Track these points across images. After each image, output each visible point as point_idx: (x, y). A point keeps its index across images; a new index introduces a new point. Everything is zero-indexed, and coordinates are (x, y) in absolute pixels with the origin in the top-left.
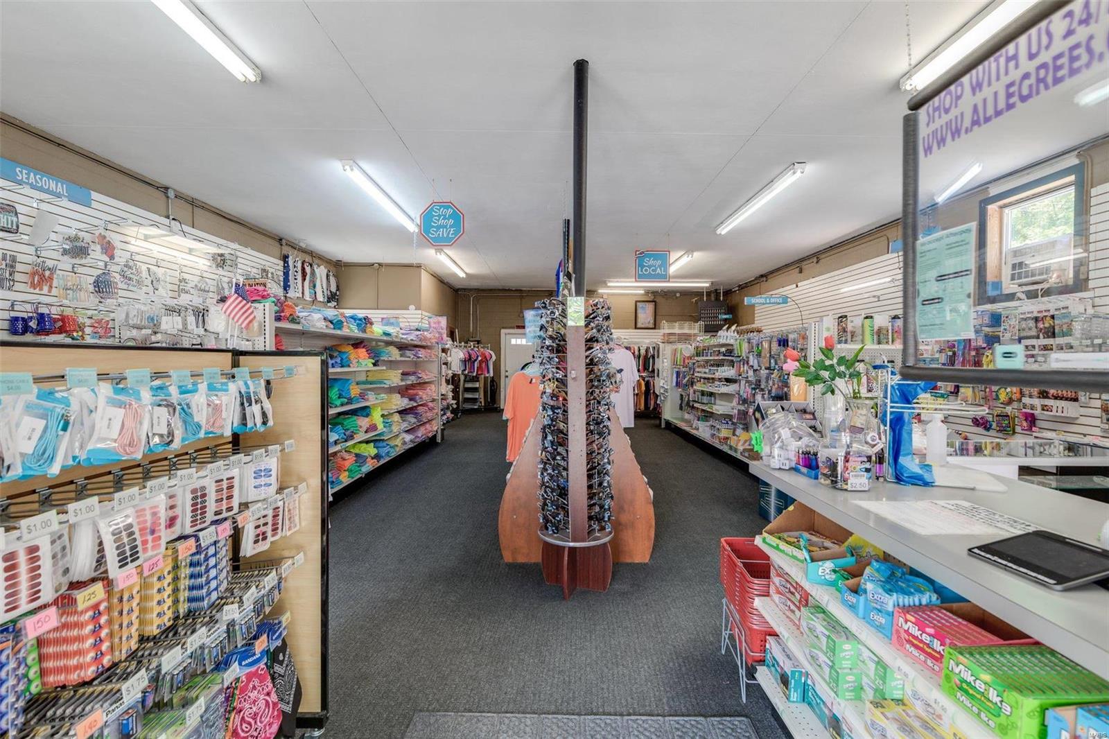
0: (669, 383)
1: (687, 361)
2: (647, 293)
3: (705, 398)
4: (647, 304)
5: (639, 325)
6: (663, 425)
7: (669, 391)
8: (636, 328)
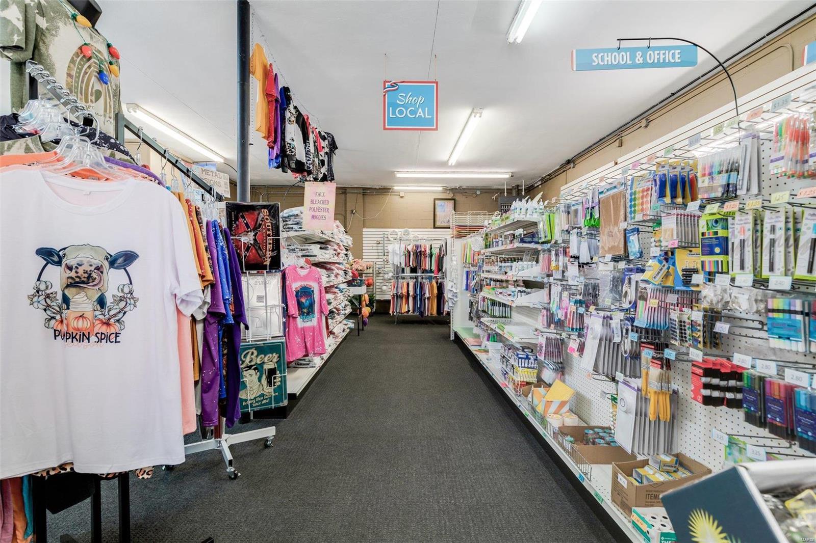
0: (459, 286)
1: (476, 257)
2: (446, 190)
3: (496, 308)
4: (446, 201)
5: (438, 224)
6: (452, 338)
7: (459, 296)
8: (435, 227)
